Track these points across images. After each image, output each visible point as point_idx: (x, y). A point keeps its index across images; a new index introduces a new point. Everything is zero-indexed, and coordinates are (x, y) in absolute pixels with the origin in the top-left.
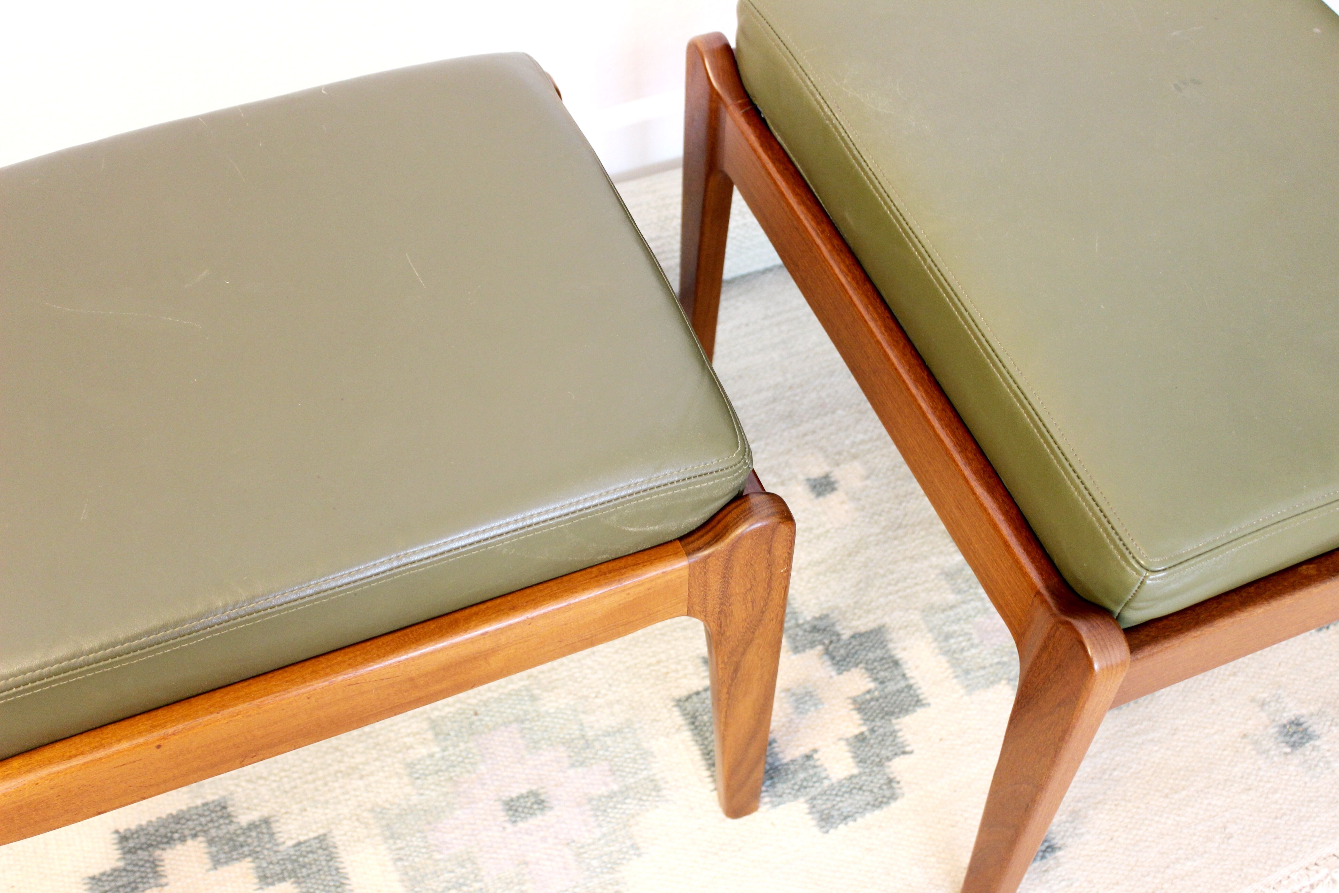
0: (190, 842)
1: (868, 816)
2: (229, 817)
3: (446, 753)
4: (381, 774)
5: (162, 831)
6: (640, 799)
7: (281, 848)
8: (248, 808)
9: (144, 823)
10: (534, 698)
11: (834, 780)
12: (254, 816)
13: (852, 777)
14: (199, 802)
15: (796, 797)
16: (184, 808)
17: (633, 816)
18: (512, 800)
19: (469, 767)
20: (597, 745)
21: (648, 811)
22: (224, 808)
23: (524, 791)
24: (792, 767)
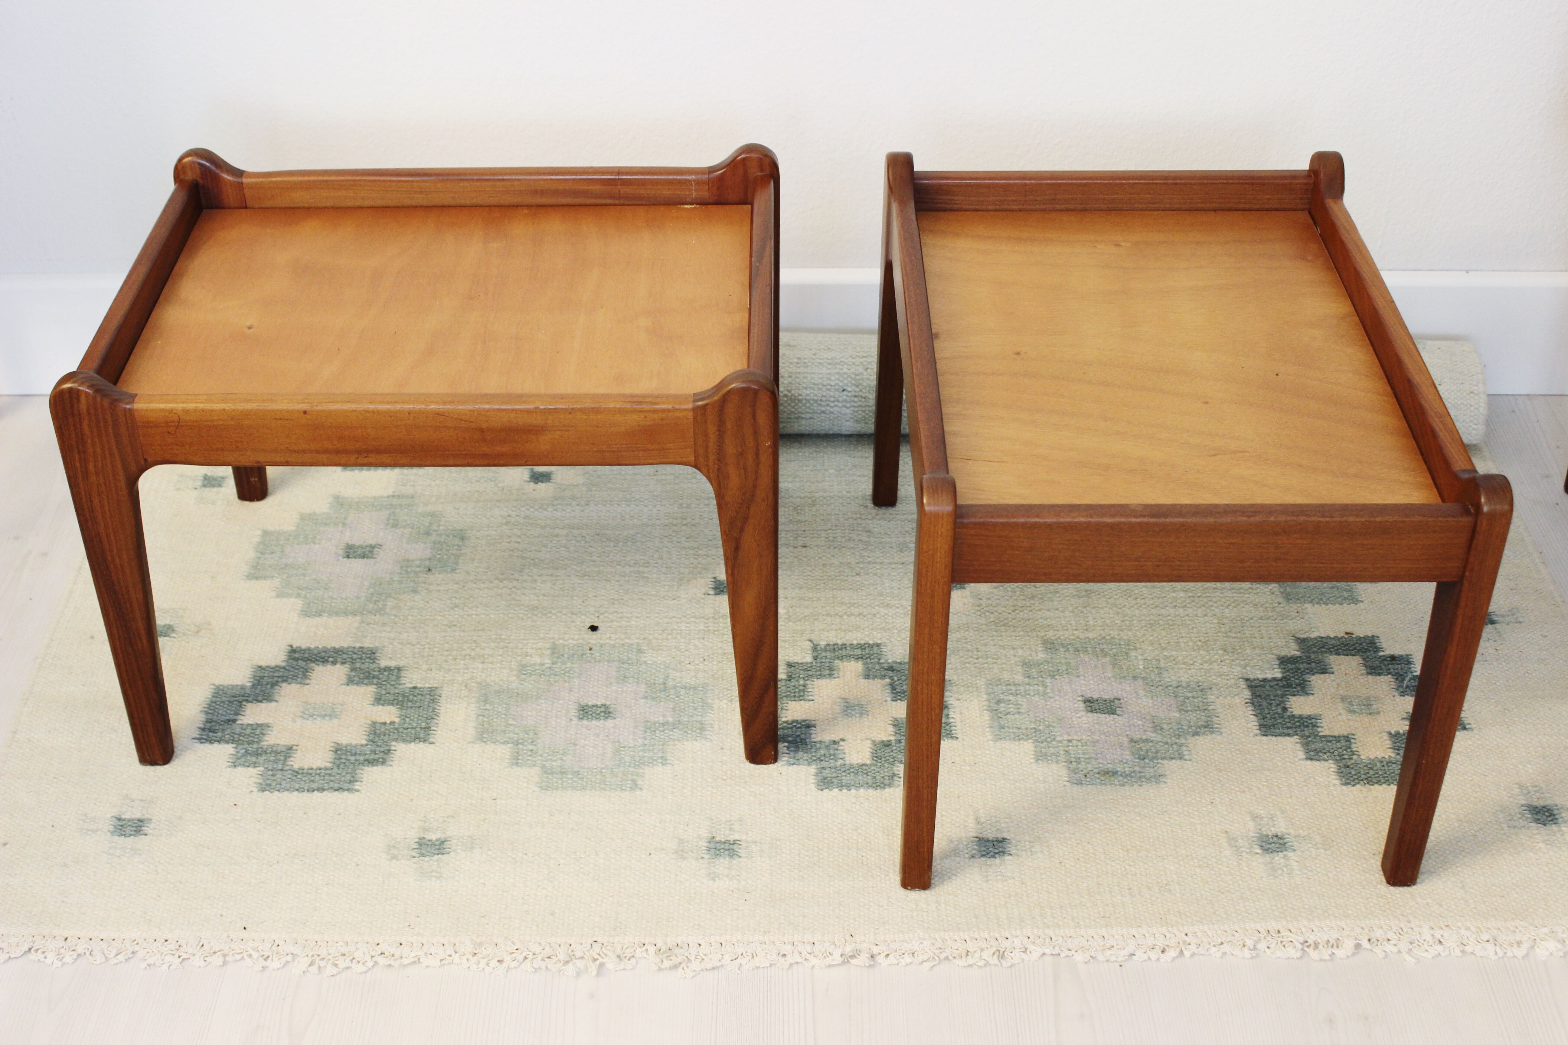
0: (338, 666)
1: (862, 790)
2: (374, 660)
3: (555, 666)
4: (499, 665)
5: (323, 654)
6: (686, 732)
7: (401, 687)
8: (390, 658)
9: (312, 647)
10: (640, 651)
11: (847, 762)
12: (393, 664)
13: (865, 765)
14: (358, 645)
15: (809, 764)
16: (345, 646)
17: (674, 740)
18: (587, 706)
19: (566, 678)
20: (672, 692)
21: (688, 740)
22: (374, 653)
23: (599, 703)
24: (818, 745)
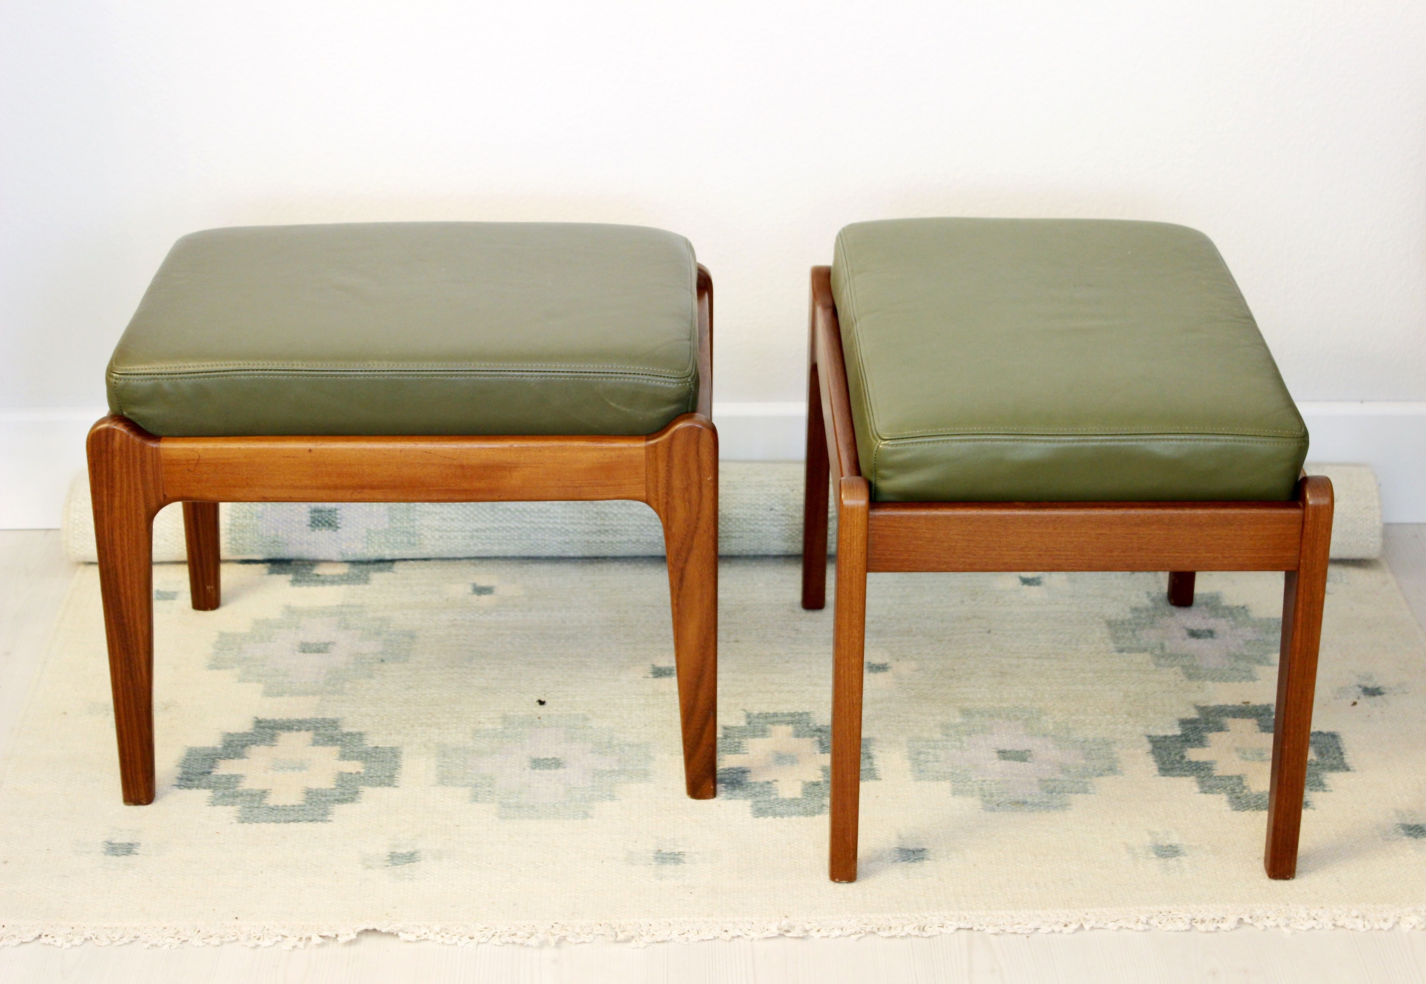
0: (303, 732)
2: (336, 728)
3: (506, 731)
4: (454, 730)
5: (287, 724)
6: (631, 777)
7: (364, 747)
8: (351, 726)
9: (277, 718)
11: (780, 797)
12: (354, 730)
13: (796, 799)
14: (320, 717)
15: (745, 799)
16: (308, 718)
17: (621, 783)
18: (539, 759)
19: (518, 740)
21: (633, 783)
22: (336, 723)
23: (550, 757)
24: (753, 786)
